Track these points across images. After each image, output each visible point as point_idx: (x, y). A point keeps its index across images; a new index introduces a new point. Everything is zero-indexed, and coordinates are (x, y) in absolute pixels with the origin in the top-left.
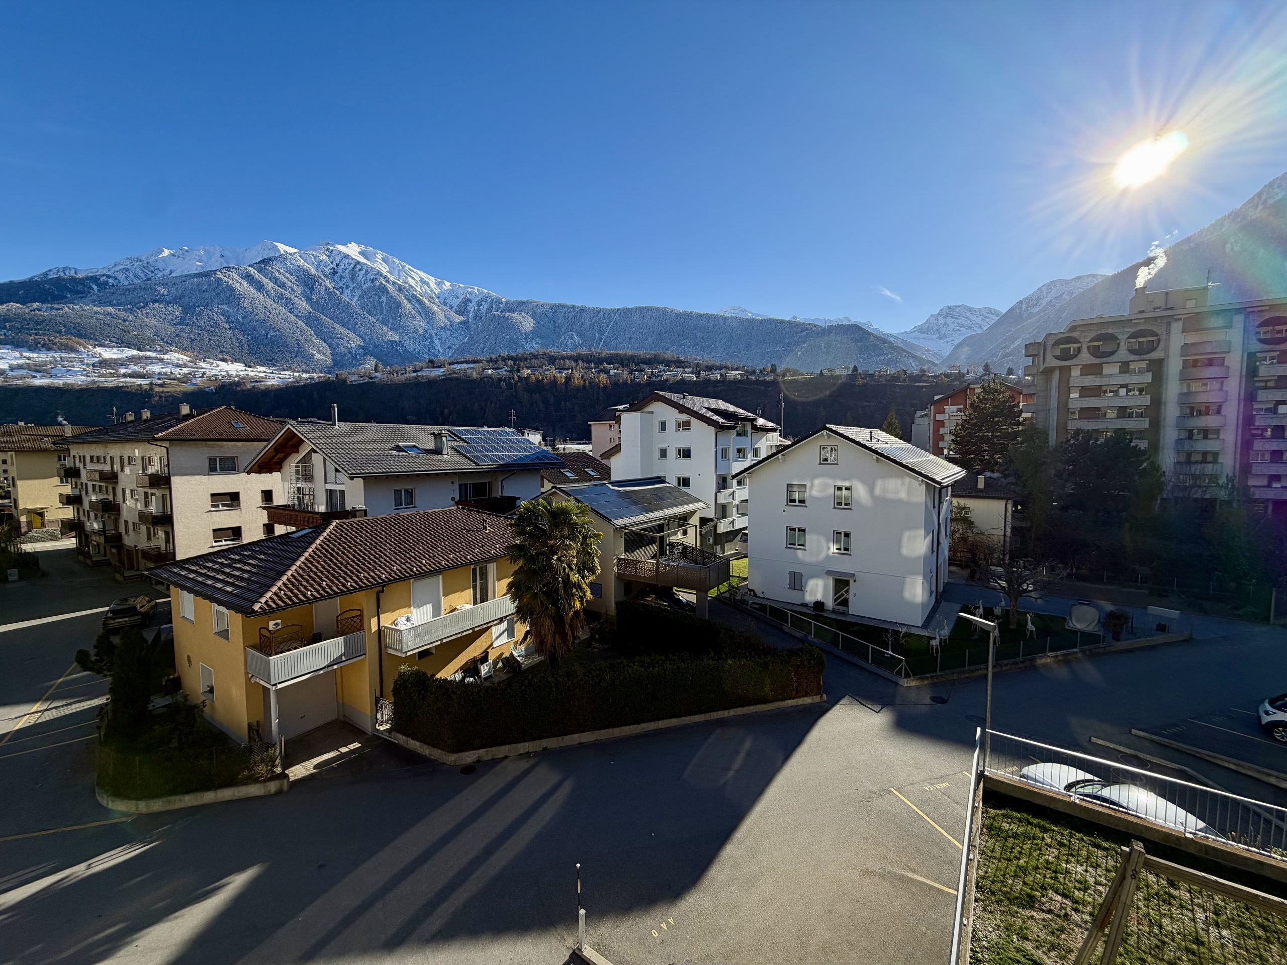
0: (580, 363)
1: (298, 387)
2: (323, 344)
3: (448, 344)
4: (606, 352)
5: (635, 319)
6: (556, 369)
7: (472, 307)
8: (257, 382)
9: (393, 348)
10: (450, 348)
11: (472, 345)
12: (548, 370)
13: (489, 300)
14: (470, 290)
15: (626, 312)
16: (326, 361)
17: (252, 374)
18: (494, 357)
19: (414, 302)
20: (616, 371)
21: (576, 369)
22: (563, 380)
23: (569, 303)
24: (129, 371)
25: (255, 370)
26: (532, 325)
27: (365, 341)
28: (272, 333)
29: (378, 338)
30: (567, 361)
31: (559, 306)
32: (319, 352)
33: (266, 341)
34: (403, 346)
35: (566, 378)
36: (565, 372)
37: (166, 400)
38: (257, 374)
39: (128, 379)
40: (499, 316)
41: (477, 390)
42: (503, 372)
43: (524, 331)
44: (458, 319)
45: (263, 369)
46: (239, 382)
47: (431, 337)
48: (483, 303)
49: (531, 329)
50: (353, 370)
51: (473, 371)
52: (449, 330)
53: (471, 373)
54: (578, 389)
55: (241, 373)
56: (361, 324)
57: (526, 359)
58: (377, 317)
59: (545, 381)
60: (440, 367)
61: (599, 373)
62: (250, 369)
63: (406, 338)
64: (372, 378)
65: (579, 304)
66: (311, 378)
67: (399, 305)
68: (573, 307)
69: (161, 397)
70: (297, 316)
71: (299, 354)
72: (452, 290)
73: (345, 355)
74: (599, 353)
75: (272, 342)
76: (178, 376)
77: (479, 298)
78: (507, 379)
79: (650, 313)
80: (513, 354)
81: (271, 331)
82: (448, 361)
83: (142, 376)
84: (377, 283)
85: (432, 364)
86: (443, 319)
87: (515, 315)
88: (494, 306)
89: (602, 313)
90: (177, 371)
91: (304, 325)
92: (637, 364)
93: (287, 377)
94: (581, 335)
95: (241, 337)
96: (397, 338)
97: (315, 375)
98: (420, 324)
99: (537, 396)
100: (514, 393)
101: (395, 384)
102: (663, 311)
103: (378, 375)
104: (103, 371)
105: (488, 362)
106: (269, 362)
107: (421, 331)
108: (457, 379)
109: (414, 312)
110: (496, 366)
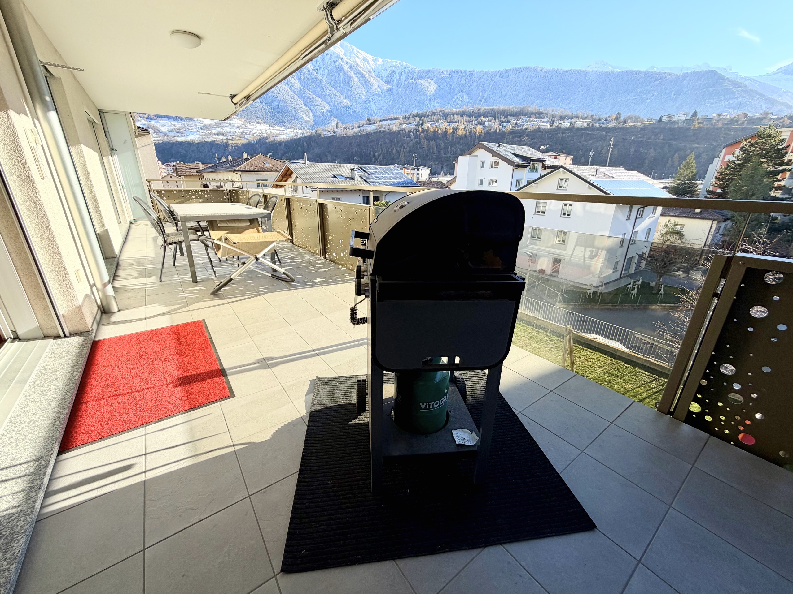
0: (465, 117)
1: (296, 139)
2: (308, 110)
3: (380, 106)
4: (484, 108)
5: (511, 78)
6: (447, 122)
7: (396, 77)
8: (276, 136)
9: (347, 111)
10: (381, 109)
11: (395, 106)
12: (442, 123)
13: (407, 71)
14: (394, 64)
15: (505, 73)
16: (310, 121)
17: (273, 131)
18: (407, 115)
19: (359, 75)
20: (490, 123)
21: (461, 122)
22: (451, 131)
23: (462, 69)
24: (217, 131)
25: (274, 128)
26: (435, 88)
27: (331, 106)
28: (281, 104)
29: (338, 104)
30: (456, 116)
31: (455, 72)
32: (306, 115)
33: (279, 110)
34: (353, 109)
35: (454, 129)
36: (454, 124)
37: (235, 149)
38: (276, 131)
39: (217, 136)
40: (413, 83)
41: (396, 139)
42: (413, 127)
43: (429, 94)
44: (386, 87)
45: (278, 128)
46: (267, 137)
47: (369, 102)
48: (403, 73)
49: (434, 92)
50: (325, 127)
51: (394, 126)
52: (381, 96)
53: (393, 128)
54: (461, 138)
55: (268, 131)
56: (329, 95)
57: (428, 116)
58: (337, 89)
59: (439, 131)
60: (374, 123)
61: (477, 125)
62: (272, 128)
63: (354, 104)
64: (335, 133)
65: (469, 69)
66: (303, 133)
67: (350, 79)
68: (465, 72)
69: (232, 146)
70: (293, 91)
71: (296, 117)
72: (383, 65)
73: (320, 117)
74: (479, 109)
75: (282, 110)
76: (239, 134)
77: (401, 70)
78: (415, 131)
79: (524, 72)
80: (420, 112)
81: (281, 103)
82: (379, 119)
83: (223, 134)
84: (337, 64)
85: (369, 121)
86: (377, 87)
87: (424, 82)
88: (410, 75)
89: (486, 76)
90: (237, 130)
91: (297, 98)
92: (506, 117)
93: (291, 133)
94: (469, 94)
95: (266, 108)
96: (349, 104)
97: (305, 131)
98: (363, 92)
99: (433, 143)
100: (419, 141)
101: (347, 136)
102: (534, 70)
103: (338, 130)
104: (205, 131)
105: (403, 119)
106: (281, 123)
107: (363, 98)
108: (383, 132)
109: (359, 84)
110: (408, 121)
